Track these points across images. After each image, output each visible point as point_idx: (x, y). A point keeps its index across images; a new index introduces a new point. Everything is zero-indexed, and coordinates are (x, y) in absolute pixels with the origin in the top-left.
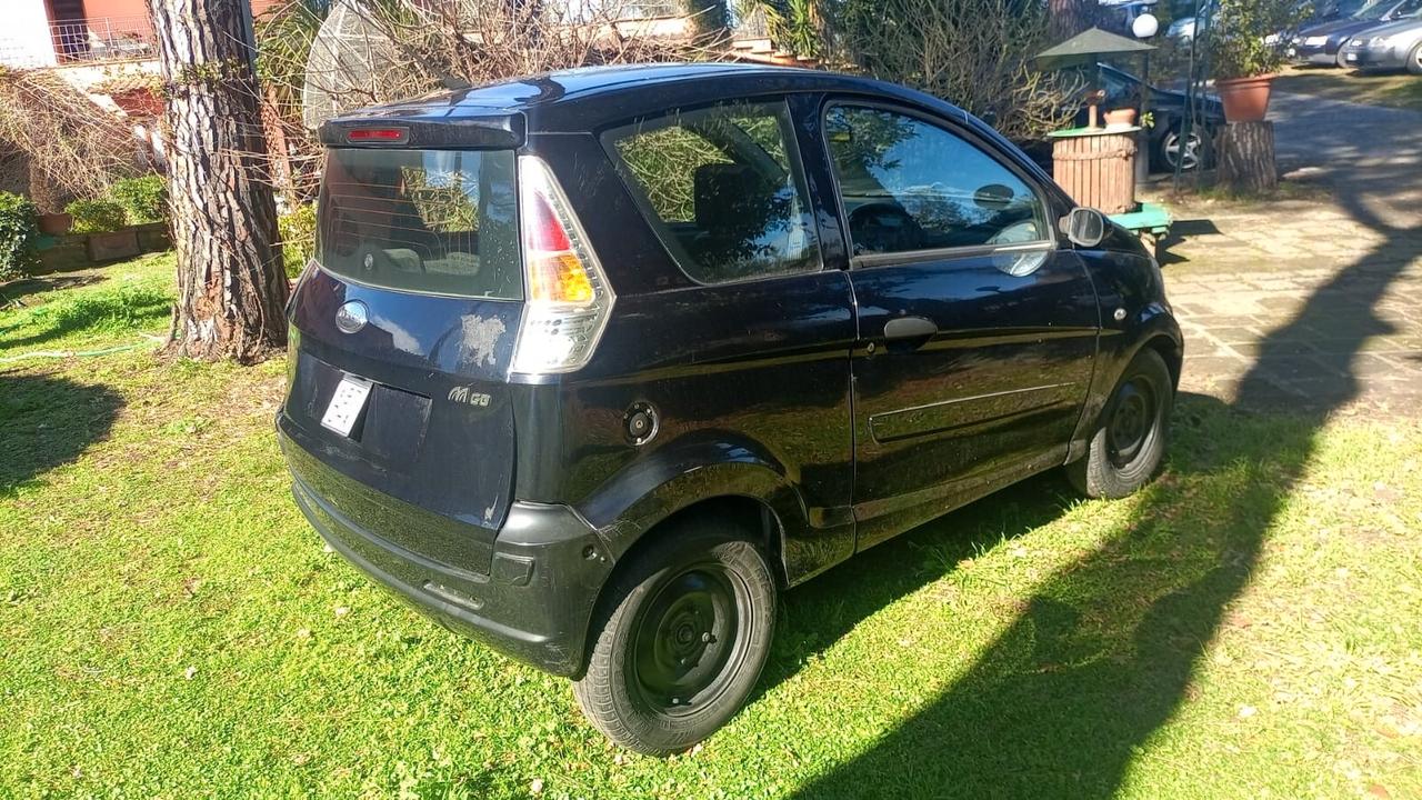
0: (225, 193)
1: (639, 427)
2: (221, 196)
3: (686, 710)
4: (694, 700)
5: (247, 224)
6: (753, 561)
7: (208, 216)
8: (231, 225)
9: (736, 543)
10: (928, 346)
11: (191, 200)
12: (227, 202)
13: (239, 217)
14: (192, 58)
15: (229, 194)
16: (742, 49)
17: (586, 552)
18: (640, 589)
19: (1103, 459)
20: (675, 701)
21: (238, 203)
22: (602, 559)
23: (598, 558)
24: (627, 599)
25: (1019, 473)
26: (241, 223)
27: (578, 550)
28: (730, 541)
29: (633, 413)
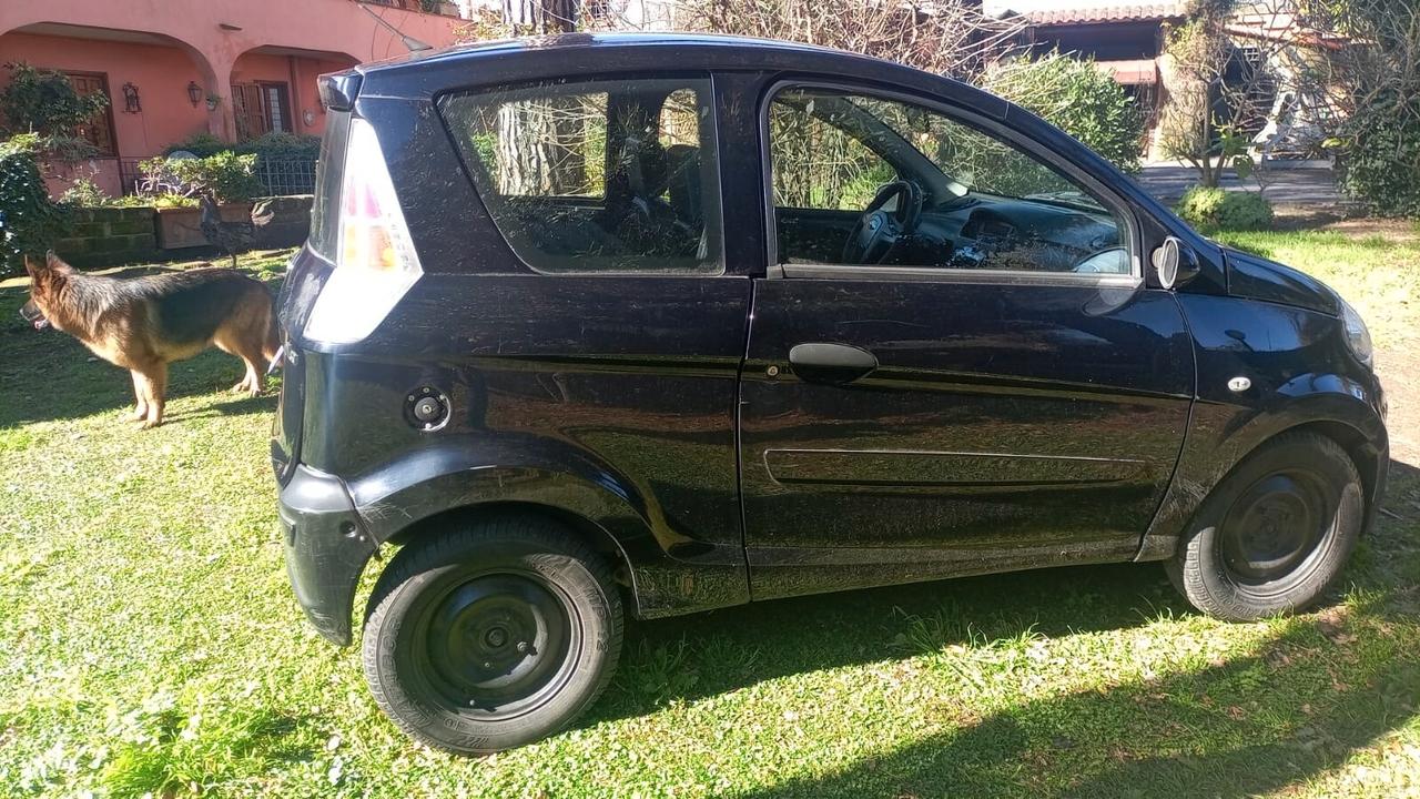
0: (536, 145)
1: (426, 411)
2: (533, 148)
3: (485, 715)
4: (500, 709)
5: (551, 175)
6: (581, 581)
7: (520, 165)
8: (538, 174)
9: (557, 557)
10: (862, 380)
11: (510, 149)
12: (537, 154)
13: (546, 168)
14: (523, 20)
15: (540, 147)
16: (1252, 23)
17: (346, 527)
18: (420, 579)
19: (1205, 567)
20: (472, 703)
21: (547, 157)
22: (362, 538)
23: (357, 538)
24: (402, 586)
25: (1040, 558)
26: (546, 174)
27: (336, 524)
28: (548, 553)
29: (421, 396)
